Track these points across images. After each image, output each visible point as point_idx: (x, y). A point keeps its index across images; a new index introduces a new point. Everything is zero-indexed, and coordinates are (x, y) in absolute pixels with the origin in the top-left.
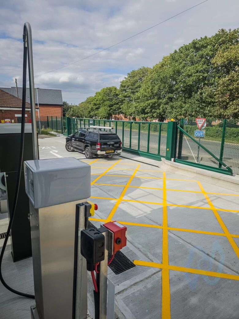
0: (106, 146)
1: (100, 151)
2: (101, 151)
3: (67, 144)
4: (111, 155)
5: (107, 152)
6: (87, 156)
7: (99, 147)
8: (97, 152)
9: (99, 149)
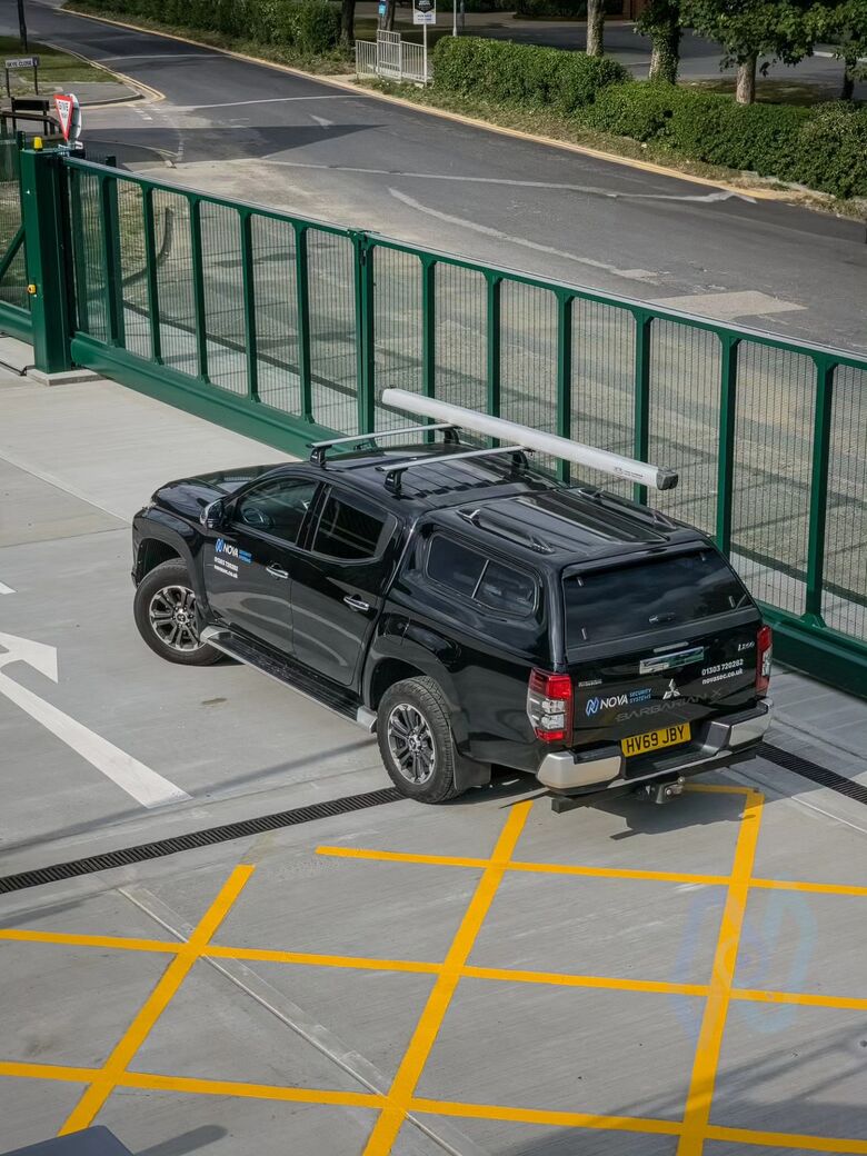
0: (624, 700)
1: (568, 758)
2: (581, 751)
3: (156, 587)
4: (673, 777)
5: (632, 747)
6: (404, 773)
7: (556, 722)
8: (537, 763)
9: (555, 743)
